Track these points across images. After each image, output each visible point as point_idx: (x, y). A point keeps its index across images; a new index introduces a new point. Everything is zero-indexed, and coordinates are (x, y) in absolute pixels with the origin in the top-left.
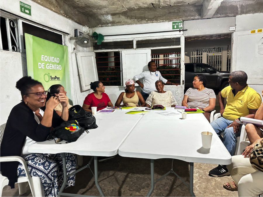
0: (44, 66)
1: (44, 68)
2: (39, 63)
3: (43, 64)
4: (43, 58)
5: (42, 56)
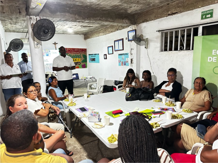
0: (216, 59)
1: (216, 61)
2: (209, 58)
3: (214, 58)
4: (215, 52)
5: (213, 50)
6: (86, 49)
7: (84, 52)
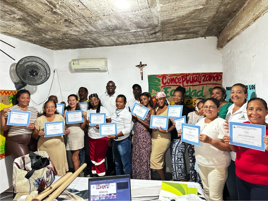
6: (221, 73)
7: (215, 82)
